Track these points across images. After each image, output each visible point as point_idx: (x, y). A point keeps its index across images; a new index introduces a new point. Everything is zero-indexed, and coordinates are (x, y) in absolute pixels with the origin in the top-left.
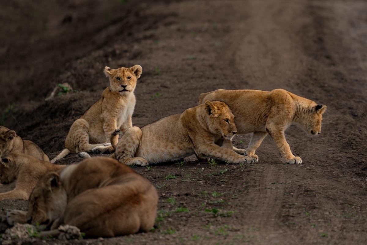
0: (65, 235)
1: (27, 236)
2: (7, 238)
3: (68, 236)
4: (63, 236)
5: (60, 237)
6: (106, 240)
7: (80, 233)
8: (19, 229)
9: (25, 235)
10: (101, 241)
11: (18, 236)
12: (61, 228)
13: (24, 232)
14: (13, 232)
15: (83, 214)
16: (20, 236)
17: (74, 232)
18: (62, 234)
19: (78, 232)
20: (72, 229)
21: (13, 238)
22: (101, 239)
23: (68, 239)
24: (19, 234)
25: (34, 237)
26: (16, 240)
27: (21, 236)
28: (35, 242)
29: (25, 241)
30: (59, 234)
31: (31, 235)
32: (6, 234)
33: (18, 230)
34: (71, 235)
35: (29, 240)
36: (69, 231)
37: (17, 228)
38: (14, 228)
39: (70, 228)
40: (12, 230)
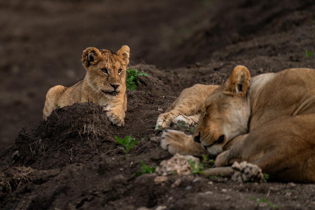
0: (241, 176)
1: (188, 173)
2: (162, 172)
3: (244, 177)
4: (237, 176)
5: (234, 178)
6: (299, 187)
7: (262, 175)
8: (178, 161)
9: (186, 171)
10: (292, 188)
11: (175, 171)
12: (236, 164)
13: (185, 167)
14: (170, 166)
15: (277, 149)
16: (179, 171)
17: (254, 172)
18: (237, 173)
19: (259, 172)
20: (251, 168)
21: (170, 173)
22: (293, 184)
23: (245, 182)
24: (178, 168)
25: (199, 174)
26: (173, 177)
27: (181, 172)
28: (198, 182)
29: (186, 180)
30: (233, 173)
31: (195, 171)
32: (161, 167)
33: (177, 163)
34: (249, 176)
35: (190, 178)
36: (246, 171)
37: (176, 160)
38: (172, 159)
39: (247, 167)
40: (169, 162)
